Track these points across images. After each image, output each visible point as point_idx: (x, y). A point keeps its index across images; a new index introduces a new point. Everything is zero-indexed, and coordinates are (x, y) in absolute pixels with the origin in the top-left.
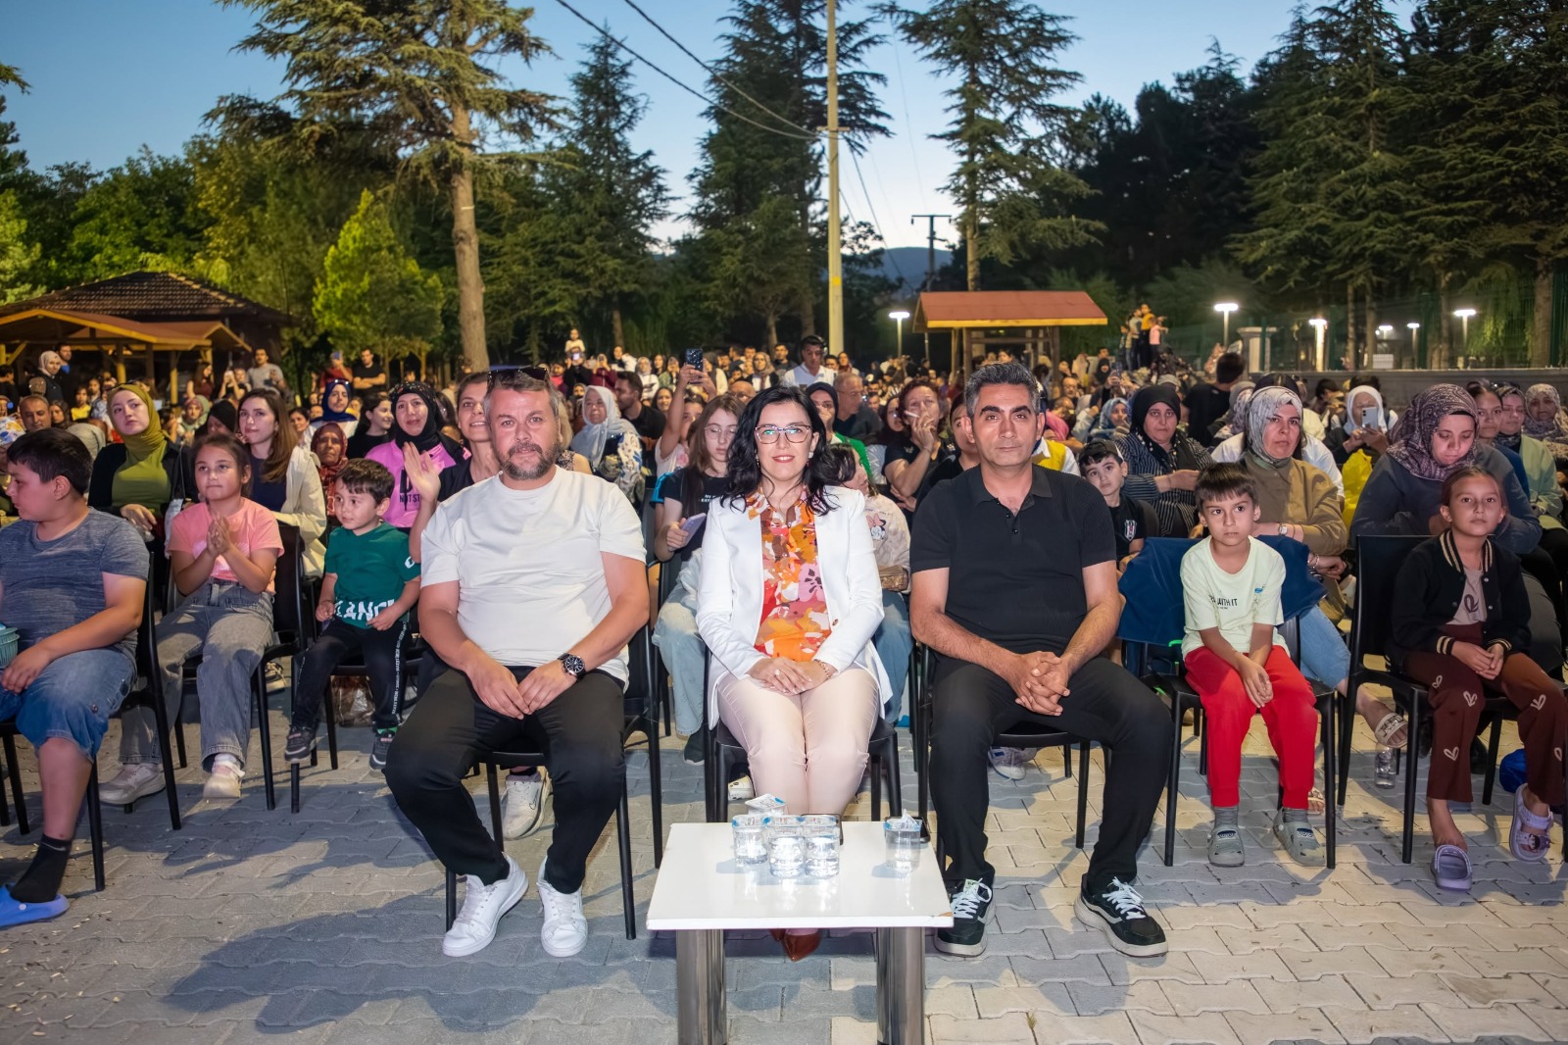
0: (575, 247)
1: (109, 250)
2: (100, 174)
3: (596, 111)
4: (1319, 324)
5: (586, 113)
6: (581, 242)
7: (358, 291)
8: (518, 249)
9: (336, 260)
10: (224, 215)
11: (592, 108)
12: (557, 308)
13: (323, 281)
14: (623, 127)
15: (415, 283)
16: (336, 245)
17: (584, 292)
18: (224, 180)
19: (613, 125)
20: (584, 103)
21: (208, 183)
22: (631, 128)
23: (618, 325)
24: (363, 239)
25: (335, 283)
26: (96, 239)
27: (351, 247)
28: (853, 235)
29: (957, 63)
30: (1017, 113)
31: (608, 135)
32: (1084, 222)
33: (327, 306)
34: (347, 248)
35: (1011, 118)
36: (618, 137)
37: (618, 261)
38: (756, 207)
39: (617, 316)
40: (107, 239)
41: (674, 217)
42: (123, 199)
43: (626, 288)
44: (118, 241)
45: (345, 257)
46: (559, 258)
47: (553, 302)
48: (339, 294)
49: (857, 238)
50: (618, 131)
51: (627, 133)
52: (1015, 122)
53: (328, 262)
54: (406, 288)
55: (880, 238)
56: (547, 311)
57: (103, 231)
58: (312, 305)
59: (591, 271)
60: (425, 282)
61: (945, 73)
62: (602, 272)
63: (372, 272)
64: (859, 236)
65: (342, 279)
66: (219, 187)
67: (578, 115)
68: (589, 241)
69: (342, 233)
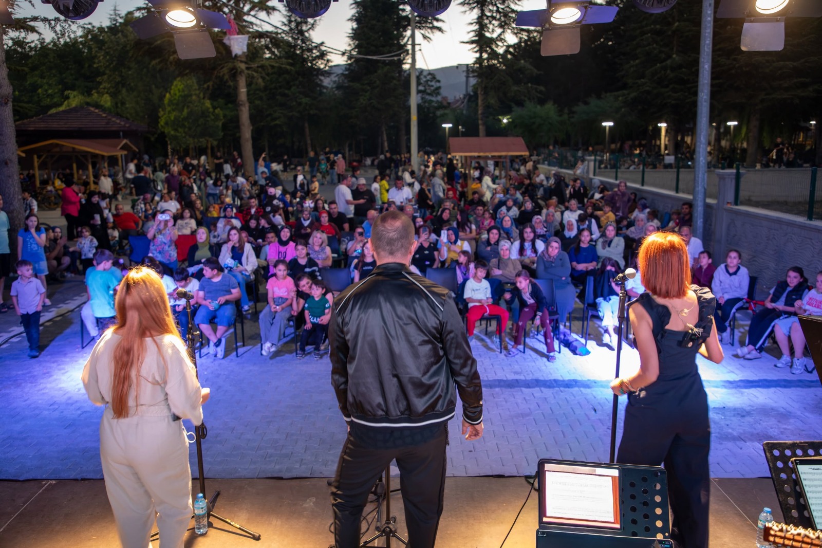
0: (286, 92)
1: (46, 87)
2: (33, 42)
3: (296, 20)
4: (663, 125)
5: (290, 21)
6: (289, 89)
7: (182, 117)
8: (257, 92)
9: (170, 101)
10: (107, 72)
11: (293, 19)
12: (277, 122)
13: (164, 110)
14: (309, 29)
15: (210, 112)
16: (170, 93)
17: (291, 114)
18: (107, 53)
19: (304, 28)
20: (289, 17)
21: (99, 55)
22: (313, 30)
23: (307, 130)
24: (183, 91)
25: (169, 112)
26: (39, 81)
27: (178, 94)
28: (425, 79)
29: (474, 8)
30: (503, 32)
31: (301, 33)
32: (535, 86)
33: (166, 123)
34: (175, 94)
35: (501, 34)
36: (307, 34)
37: (308, 99)
38: (376, 72)
39: (306, 125)
40: (45, 81)
41: (335, 75)
42: (52, 60)
43: (312, 112)
44: (50, 82)
45: (175, 99)
46: (278, 97)
47: (275, 119)
48: (172, 118)
49: (427, 81)
50: (307, 31)
51: (311, 32)
52: (502, 37)
53: (166, 101)
54: (204, 114)
55: (439, 81)
56: (273, 124)
57: (42, 77)
58: (159, 123)
59: (294, 103)
60: (214, 111)
61: (468, 12)
62: (300, 104)
63: (188, 107)
64: (428, 81)
65: (174, 110)
66: (105, 57)
67: (286, 23)
68: (293, 89)
69: (173, 87)
